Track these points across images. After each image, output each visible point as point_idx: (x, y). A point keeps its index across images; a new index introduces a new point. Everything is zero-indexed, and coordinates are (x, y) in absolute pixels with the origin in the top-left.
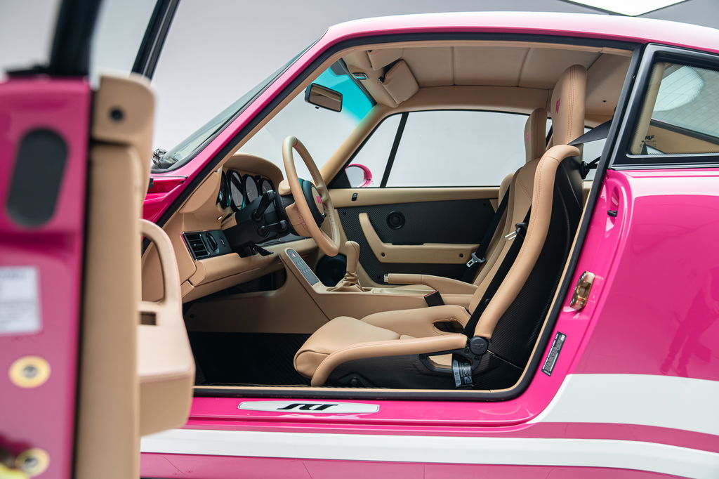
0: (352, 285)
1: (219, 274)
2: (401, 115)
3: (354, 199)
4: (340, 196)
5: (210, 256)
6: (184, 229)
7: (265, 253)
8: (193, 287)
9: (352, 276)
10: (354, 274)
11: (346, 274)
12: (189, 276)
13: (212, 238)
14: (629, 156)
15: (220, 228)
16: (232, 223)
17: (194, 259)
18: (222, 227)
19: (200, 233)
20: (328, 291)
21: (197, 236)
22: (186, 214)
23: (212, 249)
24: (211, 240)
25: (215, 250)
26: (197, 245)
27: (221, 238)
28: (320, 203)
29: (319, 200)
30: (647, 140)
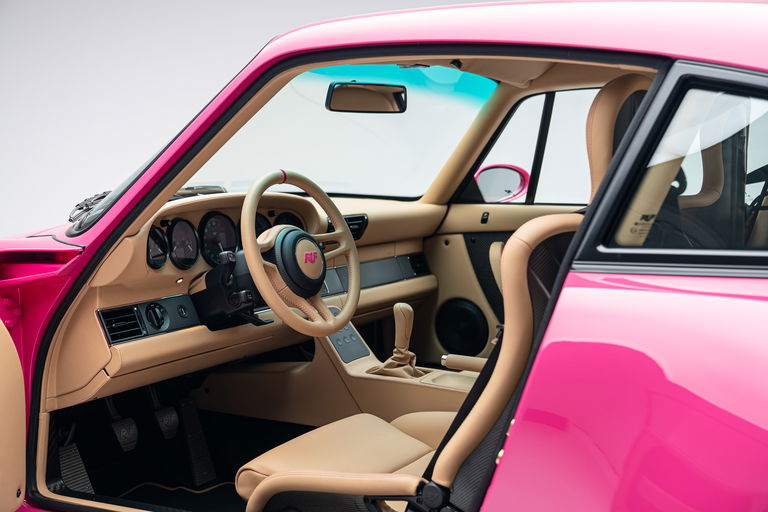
0: (399, 366)
1: (153, 359)
2: (544, 96)
3: (484, 220)
4: (465, 216)
5: (147, 335)
6: (99, 304)
7: (258, 322)
8: (109, 378)
9: (401, 353)
10: (403, 350)
11: (395, 350)
12: (105, 363)
13: (157, 310)
14: (601, 249)
15: (186, 292)
16: (201, 286)
17: (109, 344)
18: (189, 290)
19: (136, 306)
20: (367, 372)
21: (128, 310)
22: (101, 287)
23: (153, 325)
24: (155, 313)
25: (159, 327)
26: (121, 324)
27: (181, 307)
28: (312, 262)
29: (310, 258)
30: (644, 221)
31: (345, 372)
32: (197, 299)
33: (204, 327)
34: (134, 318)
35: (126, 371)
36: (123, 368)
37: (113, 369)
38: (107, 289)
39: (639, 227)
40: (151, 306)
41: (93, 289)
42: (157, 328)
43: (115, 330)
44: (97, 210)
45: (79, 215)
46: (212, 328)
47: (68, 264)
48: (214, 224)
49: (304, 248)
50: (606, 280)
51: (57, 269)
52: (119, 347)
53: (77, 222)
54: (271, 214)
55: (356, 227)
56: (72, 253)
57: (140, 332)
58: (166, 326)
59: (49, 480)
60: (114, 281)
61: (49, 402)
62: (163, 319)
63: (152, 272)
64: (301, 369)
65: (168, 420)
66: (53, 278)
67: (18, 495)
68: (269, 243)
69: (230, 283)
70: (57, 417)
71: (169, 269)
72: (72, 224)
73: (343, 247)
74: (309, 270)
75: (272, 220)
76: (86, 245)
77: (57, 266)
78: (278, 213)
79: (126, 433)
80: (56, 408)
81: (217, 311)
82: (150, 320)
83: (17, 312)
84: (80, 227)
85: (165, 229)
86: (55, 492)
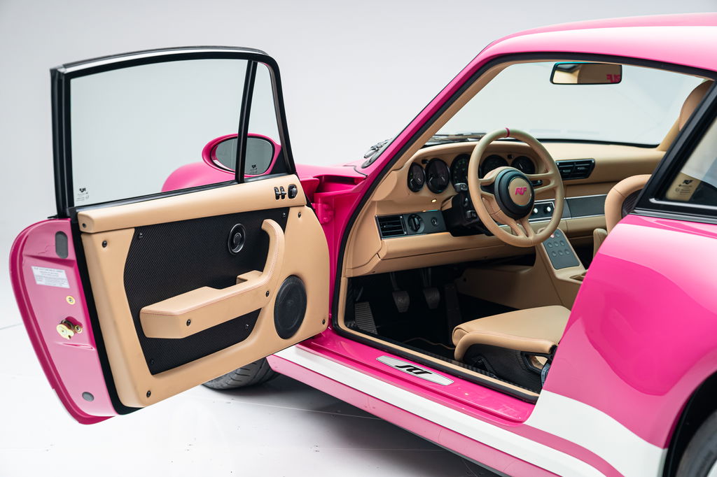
5: (407, 235)
6: (376, 212)
8: (381, 259)
12: (378, 250)
13: (416, 219)
14: (653, 200)
15: (439, 209)
16: (449, 205)
17: (381, 238)
18: (442, 207)
19: (402, 215)
20: (571, 278)
21: (396, 217)
22: (379, 202)
23: (412, 229)
24: (414, 221)
25: (416, 230)
26: (390, 226)
27: (434, 218)
28: (522, 194)
29: (520, 192)
30: (685, 184)
31: (554, 276)
32: (446, 214)
33: (448, 233)
34: (399, 223)
35: (389, 257)
36: (388, 254)
37: (382, 254)
38: (381, 203)
39: (681, 188)
40: (412, 216)
41: (374, 202)
42: (415, 231)
43: (386, 229)
44: (381, 150)
45: (372, 154)
46: (454, 234)
47: (358, 185)
48: (464, 162)
49: (516, 184)
50: (657, 221)
51: (351, 188)
52: (387, 241)
53: (369, 159)
54: (509, 157)
55: (583, 168)
56: (359, 179)
57: (403, 233)
58: (422, 229)
59: (346, 320)
60: (387, 197)
61: (348, 271)
62: (419, 225)
63: (412, 194)
64: (525, 271)
65: (433, 297)
66: (349, 193)
67: (324, 323)
68: (491, 179)
69: (466, 205)
70: (353, 282)
71: (425, 192)
72: (366, 160)
73: (552, 184)
74: (518, 200)
75: (510, 161)
76: (368, 175)
77: (352, 186)
78: (515, 156)
79: (402, 301)
80: (352, 276)
81: (457, 224)
82: (410, 225)
83: (330, 213)
84: (370, 162)
85: (424, 166)
86: (350, 328)
